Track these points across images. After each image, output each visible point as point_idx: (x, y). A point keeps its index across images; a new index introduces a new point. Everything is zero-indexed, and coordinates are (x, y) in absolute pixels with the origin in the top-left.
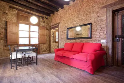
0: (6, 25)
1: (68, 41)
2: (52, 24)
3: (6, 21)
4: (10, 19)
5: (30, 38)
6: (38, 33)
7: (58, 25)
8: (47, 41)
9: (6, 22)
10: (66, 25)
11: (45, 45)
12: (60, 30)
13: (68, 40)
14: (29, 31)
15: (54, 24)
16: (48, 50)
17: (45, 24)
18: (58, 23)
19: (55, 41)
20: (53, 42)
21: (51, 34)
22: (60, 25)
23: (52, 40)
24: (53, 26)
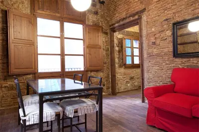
0: (5, 22)
1: (179, 63)
2: (118, 16)
3: (6, 11)
4: (15, 6)
5: (63, 55)
6: (82, 41)
7: (136, 17)
8: (106, 63)
9: (5, 13)
10: (169, 14)
11: (101, 75)
12: (144, 33)
13: (177, 60)
14: (62, 38)
15: (124, 15)
16: (108, 88)
17: (99, 17)
18: (137, 13)
19: (125, 64)
20: (120, 66)
21: (115, 45)
22: (144, 18)
23: (117, 60)
24: (122, 23)
